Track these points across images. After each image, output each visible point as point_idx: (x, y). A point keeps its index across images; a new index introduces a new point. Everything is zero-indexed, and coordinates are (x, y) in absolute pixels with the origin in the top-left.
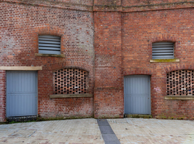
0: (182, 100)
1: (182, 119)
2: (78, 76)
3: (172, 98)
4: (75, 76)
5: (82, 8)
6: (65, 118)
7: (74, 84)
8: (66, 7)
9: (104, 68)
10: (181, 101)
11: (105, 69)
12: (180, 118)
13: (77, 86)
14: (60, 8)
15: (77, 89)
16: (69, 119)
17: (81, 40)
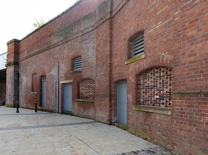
0: (147, 112)
1: (146, 139)
2: (92, 85)
3: (138, 109)
4: (90, 85)
5: (90, 29)
6: (82, 116)
7: (90, 92)
8: (82, 34)
9: (100, 76)
10: (145, 113)
11: (101, 78)
12: (145, 137)
13: (91, 93)
14: (80, 36)
15: (91, 95)
16: (84, 118)
17: (90, 55)
